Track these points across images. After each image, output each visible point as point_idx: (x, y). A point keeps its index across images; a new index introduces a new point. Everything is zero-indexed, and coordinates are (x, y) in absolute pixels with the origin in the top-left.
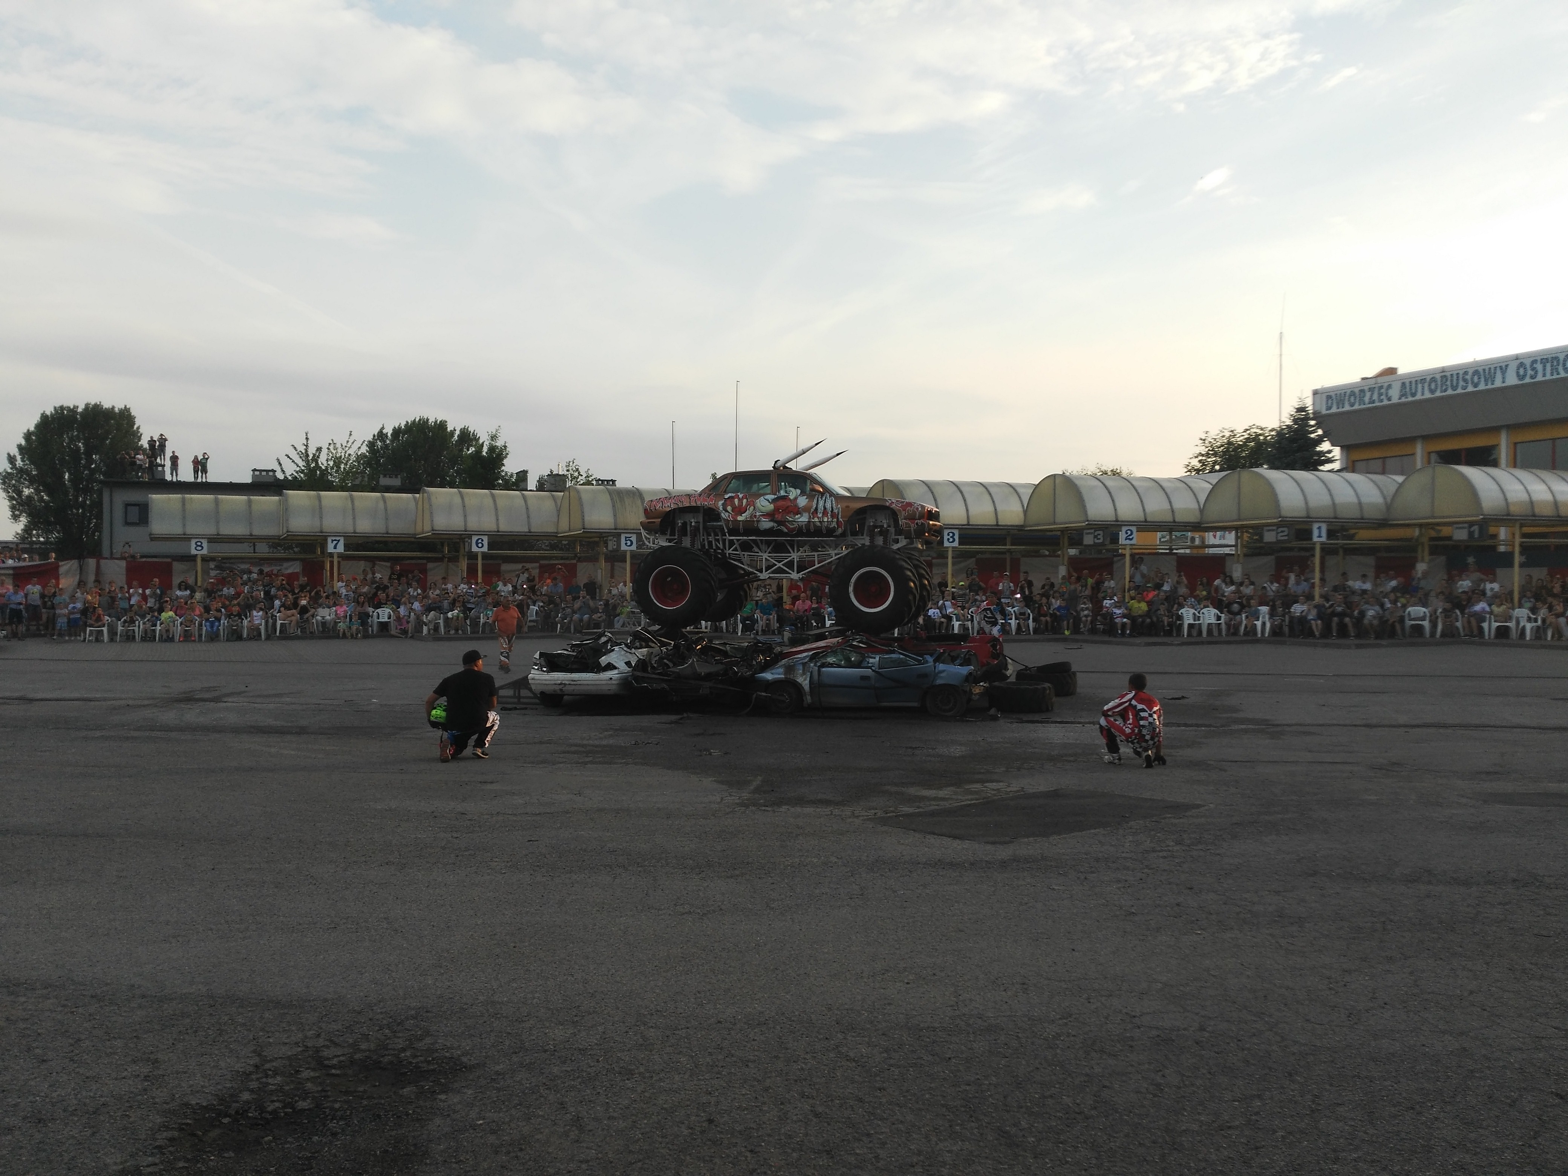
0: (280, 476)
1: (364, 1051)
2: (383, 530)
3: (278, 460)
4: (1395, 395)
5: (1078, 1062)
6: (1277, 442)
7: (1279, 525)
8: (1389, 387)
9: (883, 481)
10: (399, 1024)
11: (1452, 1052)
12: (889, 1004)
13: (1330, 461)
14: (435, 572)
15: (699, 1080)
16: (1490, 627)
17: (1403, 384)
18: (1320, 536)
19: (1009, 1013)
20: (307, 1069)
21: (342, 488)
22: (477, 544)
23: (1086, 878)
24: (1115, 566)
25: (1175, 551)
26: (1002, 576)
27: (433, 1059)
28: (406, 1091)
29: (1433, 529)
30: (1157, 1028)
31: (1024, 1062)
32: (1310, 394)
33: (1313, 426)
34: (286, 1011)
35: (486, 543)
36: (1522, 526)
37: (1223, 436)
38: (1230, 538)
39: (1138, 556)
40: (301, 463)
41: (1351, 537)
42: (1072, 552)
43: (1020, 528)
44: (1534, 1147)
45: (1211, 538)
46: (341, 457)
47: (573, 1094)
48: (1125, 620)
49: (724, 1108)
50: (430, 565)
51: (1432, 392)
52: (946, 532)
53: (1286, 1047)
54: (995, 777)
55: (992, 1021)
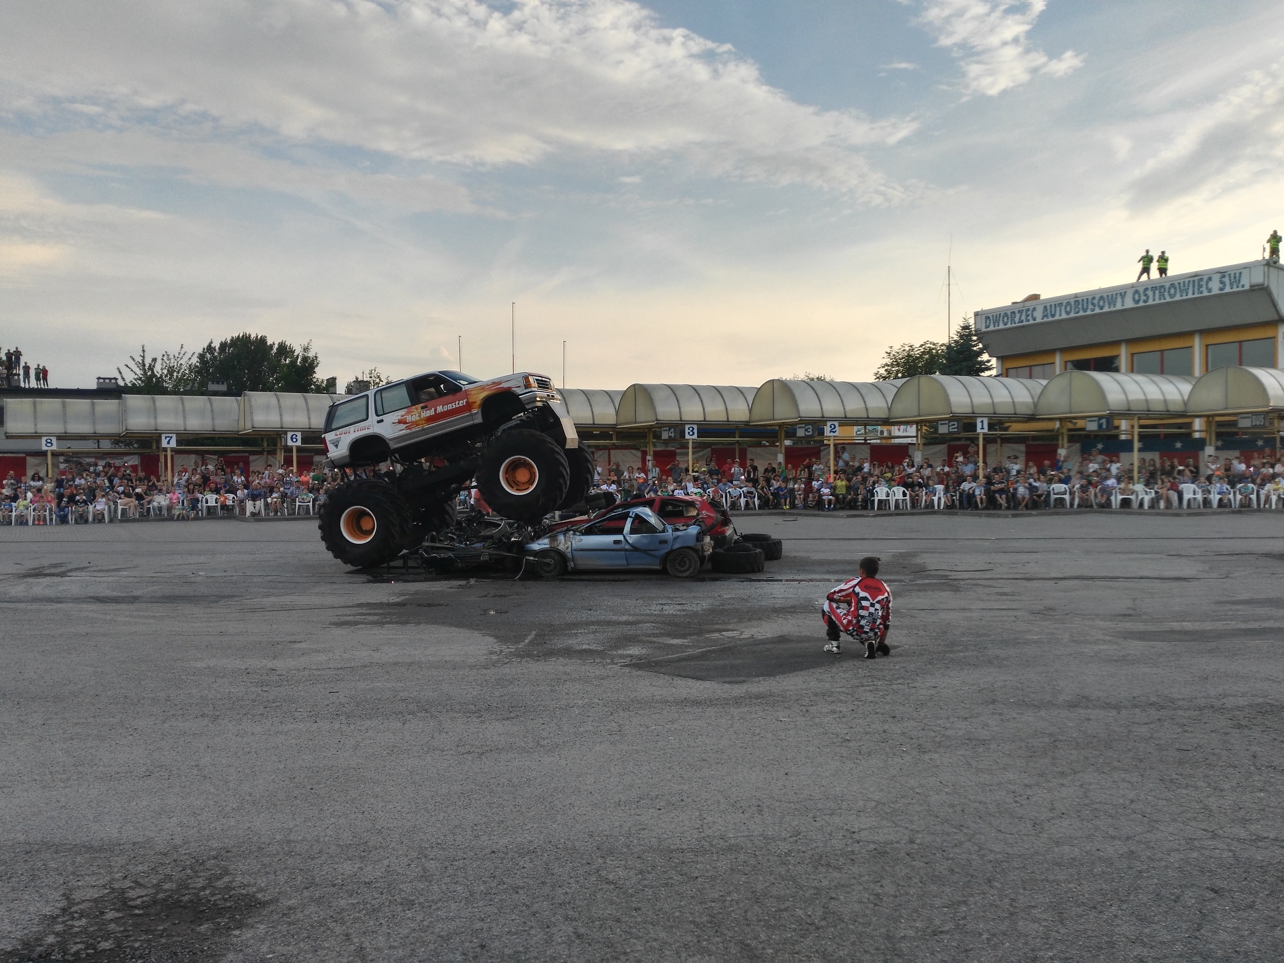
0: (121, 383)
1: (166, 891)
2: (210, 428)
3: (118, 369)
4: (1039, 316)
5: (808, 876)
6: (948, 353)
7: (950, 420)
8: (1034, 309)
9: (634, 385)
10: (200, 865)
11: (1122, 855)
12: (644, 829)
13: (989, 369)
14: (256, 463)
15: (473, 907)
16: (1116, 499)
17: (1045, 307)
18: (982, 428)
19: (747, 833)
20: (111, 910)
21: (175, 392)
22: (292, 439)
23: (807, 711)
24: (822, 454)
25: (868, 441)
26: (734, 462)
27: (230, 897)
28: (203, 928)
29: (1070, 422)
30: (874, 842)
31: (761, 878)
32: (973, 316)
33: (975, 341)
34: (97, 855)
35: (299, 438)
36: (1139, 419)
37: (904, 350)
38: (912, 430)
40: (139, 372)
41: (1006, 429)
42: (788, 443)
43: (747, 423)
44: (1199, 939)
45: (896, 431)
46: (174, 367)
47: (357, 926)
48: (831, 497)
49: (495, 934)
50: (252, 458)
51: (1068, 313)
52: (687, 427)
53: (984, 855)
54: (730, 627)
55: (733, 841)
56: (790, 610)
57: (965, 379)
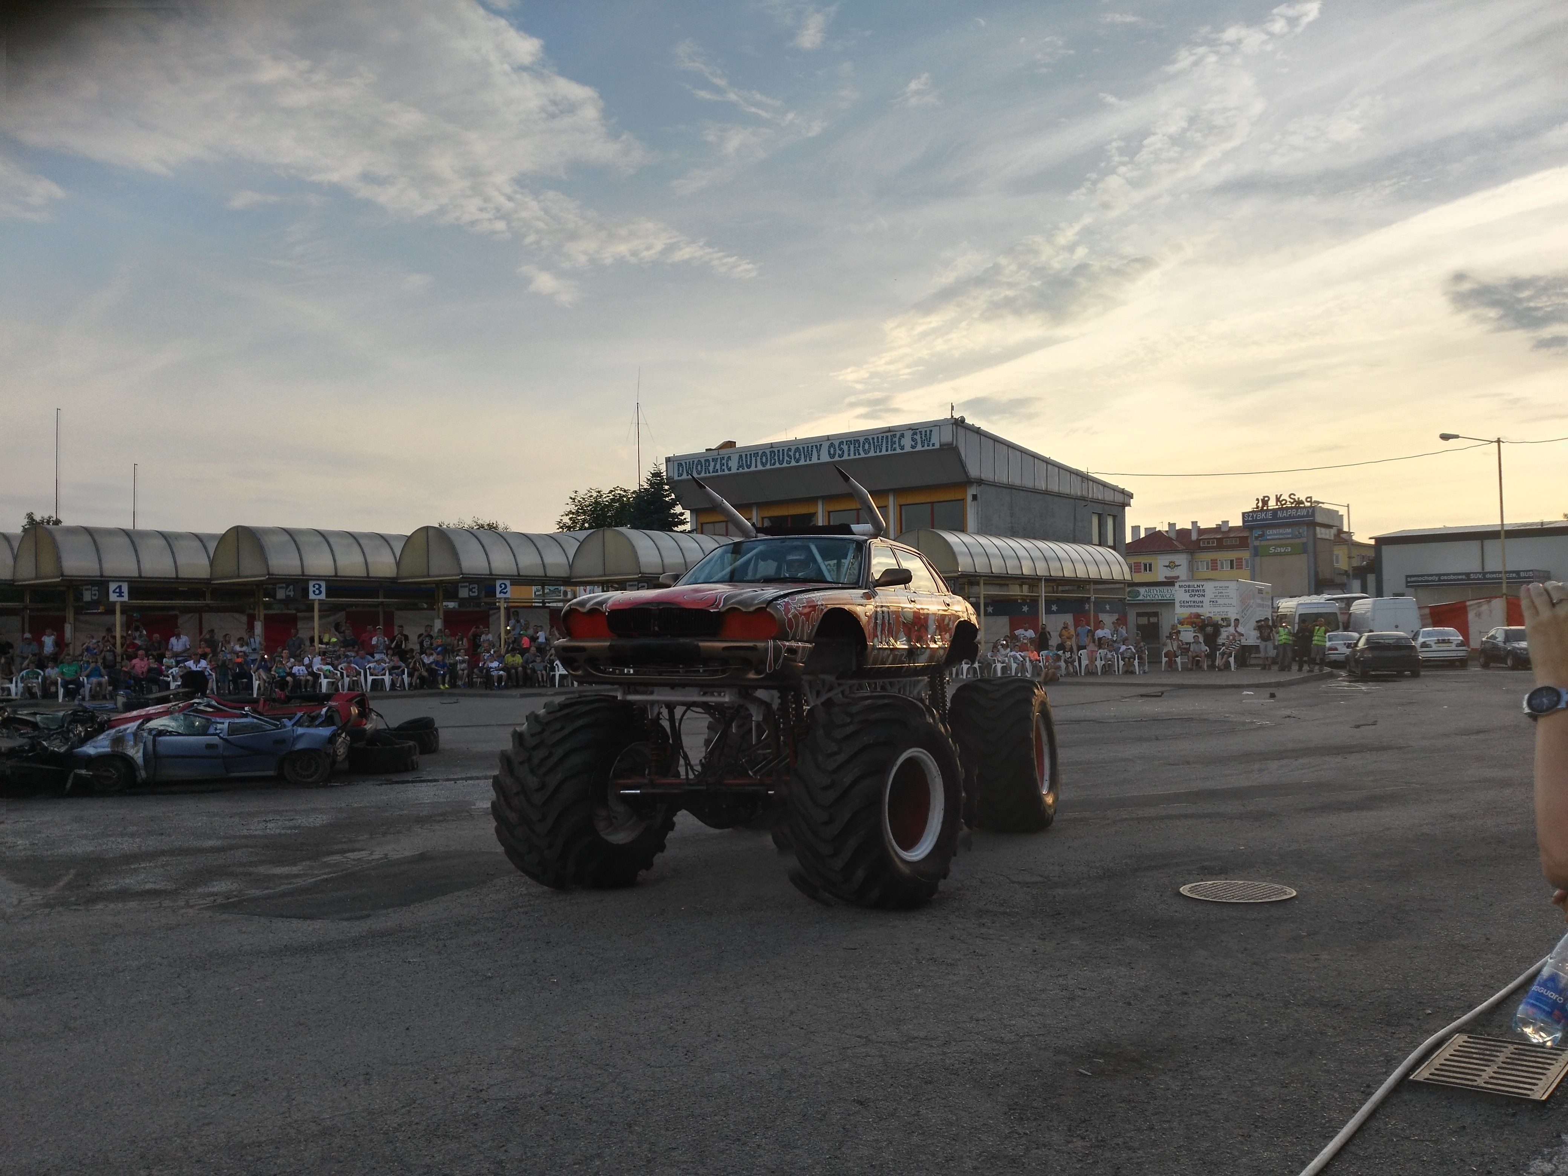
4: (734, 466)
5: (418, 1153)
6: (637, 503)
7: (639, 581)
8: (729, 458)
9: (236, 527)
11: (774, 1075)
13: (683, 523)
17: (741, 456)
19: (347, 1111)
23: (444, 946)
24: (491, 619)
25: (547, 605)
26: (375, 630)
30: (503, 1099)
32: (664, 461)
33: (666, 490)
37: (591, 496)
39: (513, 610)
42: (451, 605)
43: (393, 581)
45: (581, 592)
48: (501, 672)
51: (763, 464)
52: (311, 584)
53: (628, 1096)
54: (357, 846)
55: (328, 1123)
56: (438, 818)
57: (656, 534)
